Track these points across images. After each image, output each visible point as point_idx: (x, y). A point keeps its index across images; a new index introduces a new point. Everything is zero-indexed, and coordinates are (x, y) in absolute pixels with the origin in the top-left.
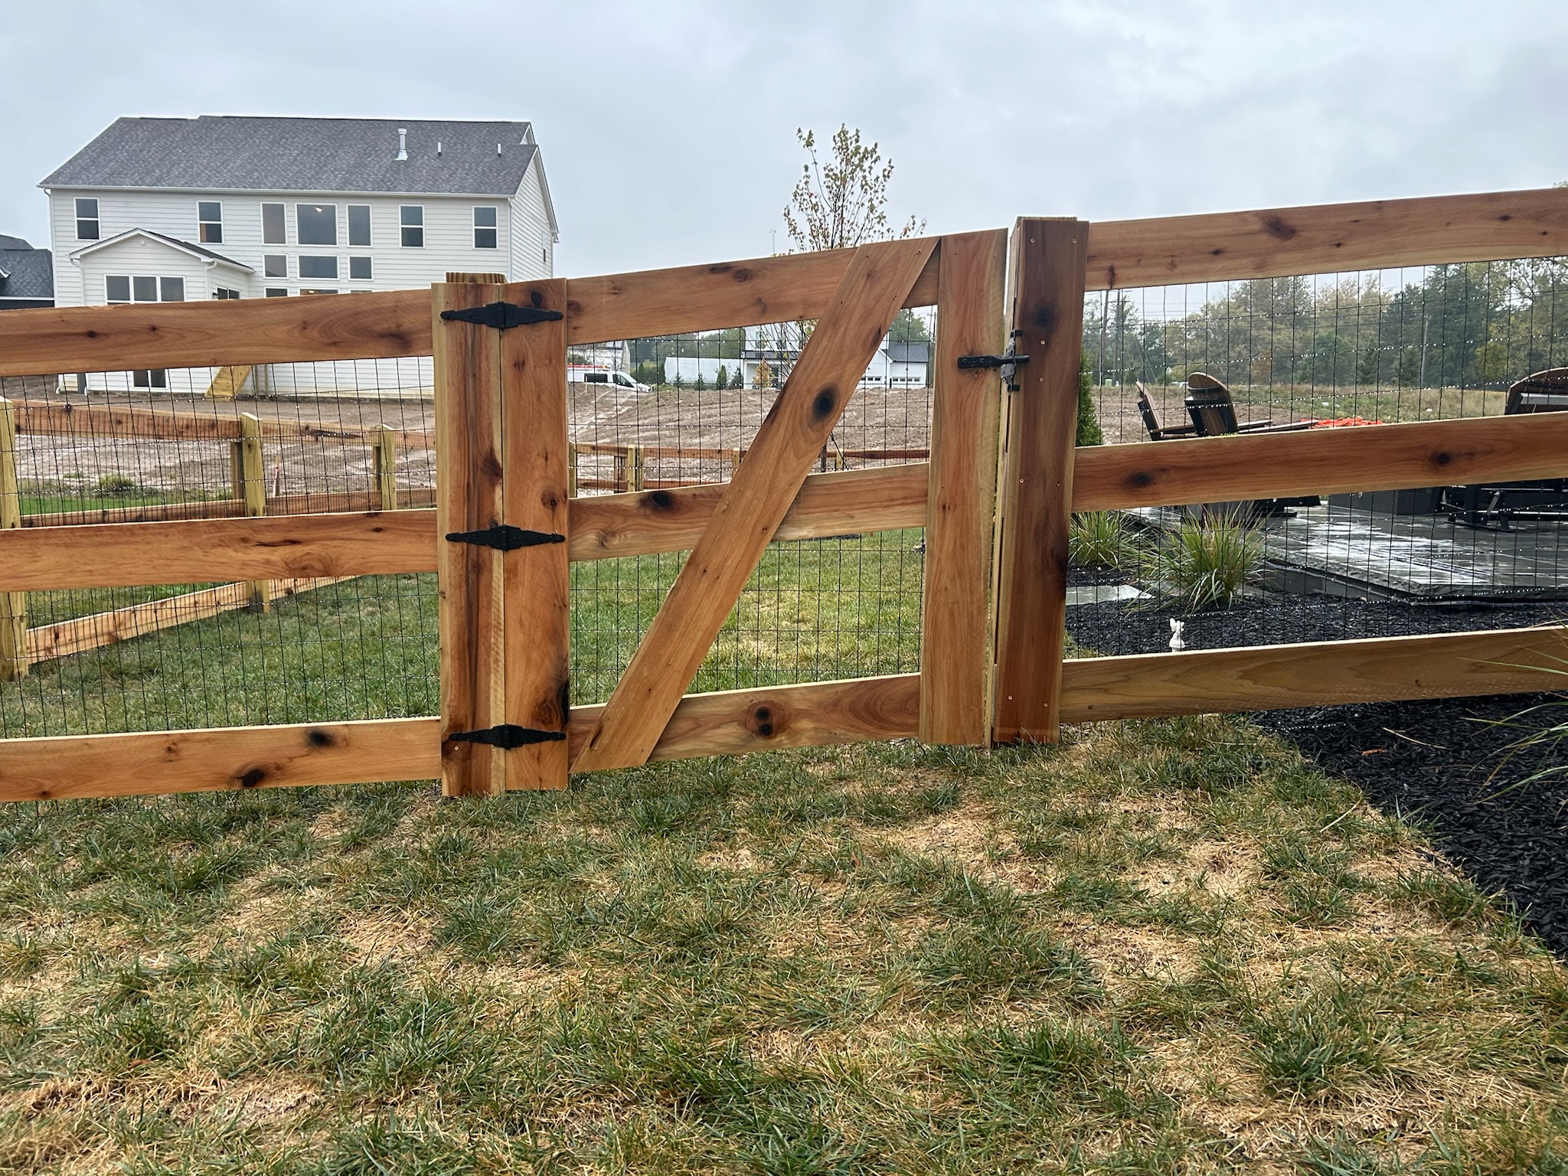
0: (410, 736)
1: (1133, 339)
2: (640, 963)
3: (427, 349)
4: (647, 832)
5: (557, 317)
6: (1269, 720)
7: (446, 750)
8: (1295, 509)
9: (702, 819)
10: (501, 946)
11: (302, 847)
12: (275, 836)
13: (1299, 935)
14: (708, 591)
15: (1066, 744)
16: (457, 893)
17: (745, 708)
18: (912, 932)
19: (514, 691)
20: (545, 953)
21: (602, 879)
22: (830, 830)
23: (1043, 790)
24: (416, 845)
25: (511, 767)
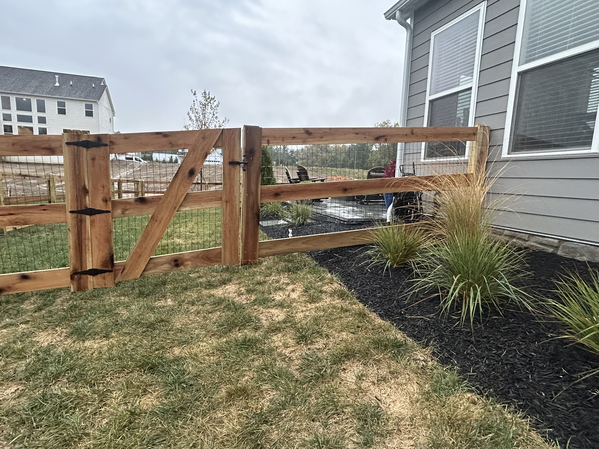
0: (59, 274)
1: (287, 154)
2: (134, 334)
3: (61, 153)
4: (139, 297)
5: (107, 145)
6: (310, 254)
7: (72, 278)
8: (323, 200)
9: (157, 292)
10: (90, 334)
11: (18, 312)
12: (8, 309)
13: (309, 305)
14: (158, 226)
15: (260, 263)
16: (75, 320)
17: (171, 259)
18: (215, 316)
19: (95, 258)
20: (104, 335)
21: (124, 312)
22: (195, 291)
23: (253, 275)
24: (62, 307)
25: (95, 281)
